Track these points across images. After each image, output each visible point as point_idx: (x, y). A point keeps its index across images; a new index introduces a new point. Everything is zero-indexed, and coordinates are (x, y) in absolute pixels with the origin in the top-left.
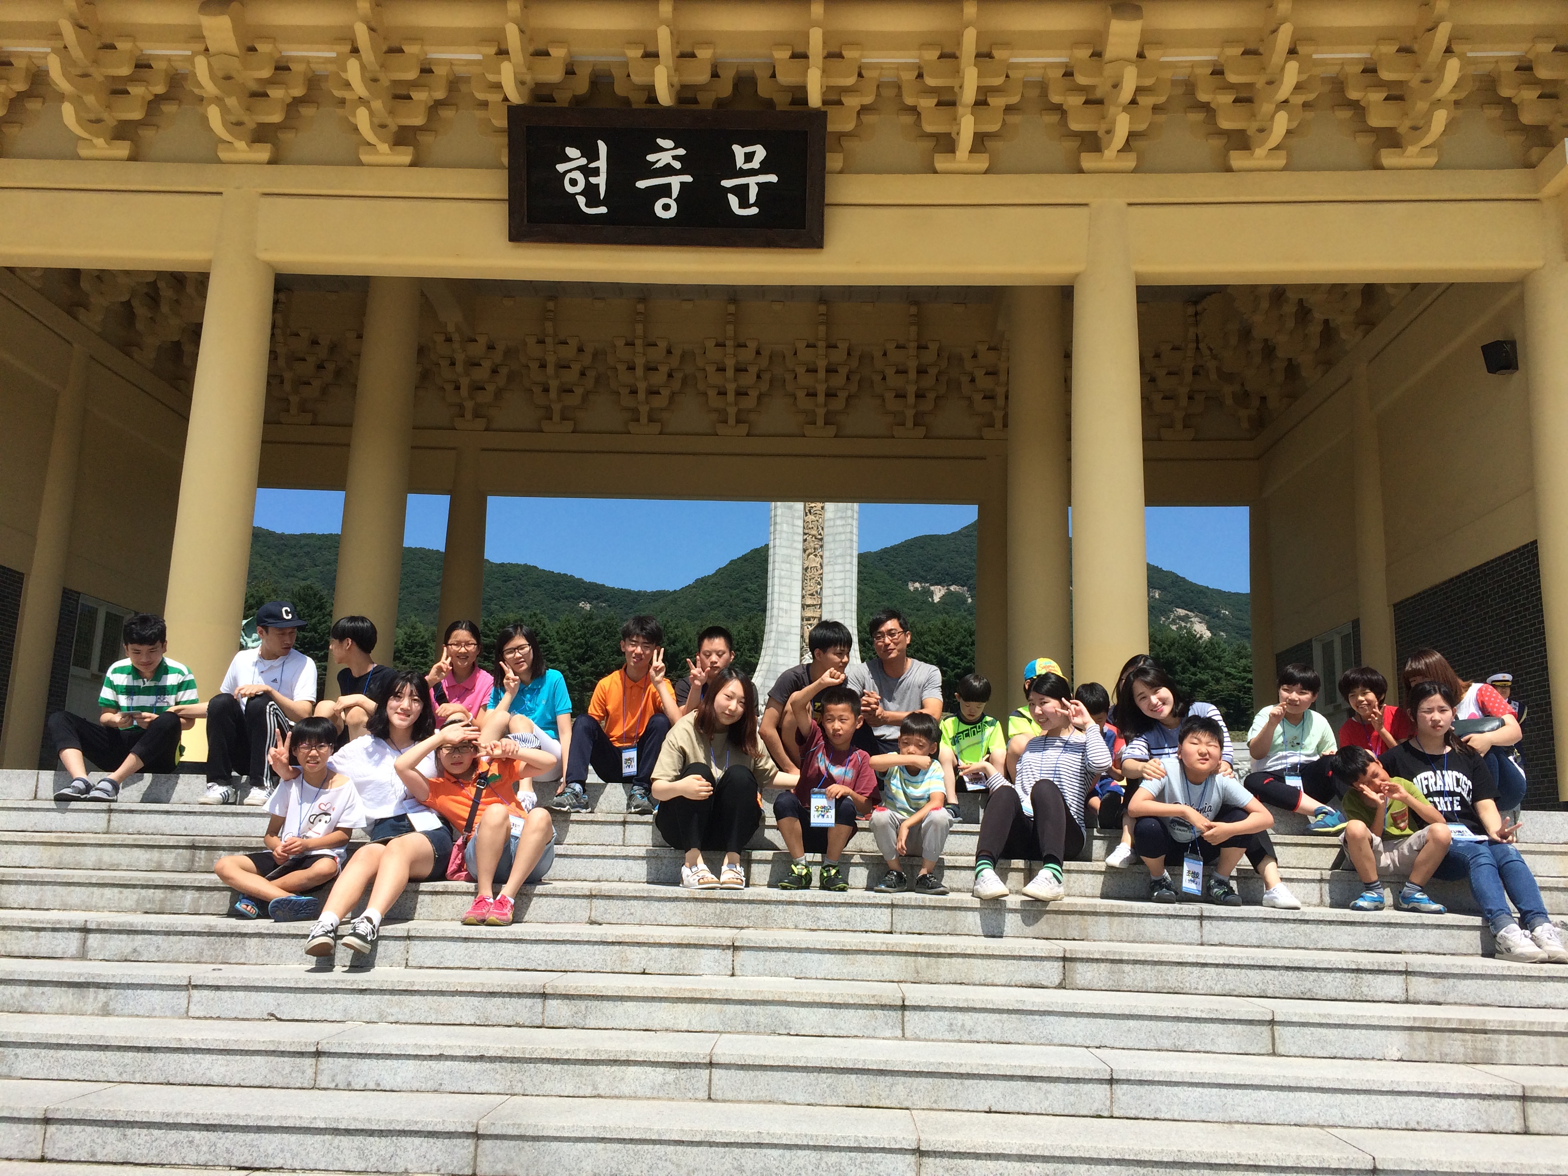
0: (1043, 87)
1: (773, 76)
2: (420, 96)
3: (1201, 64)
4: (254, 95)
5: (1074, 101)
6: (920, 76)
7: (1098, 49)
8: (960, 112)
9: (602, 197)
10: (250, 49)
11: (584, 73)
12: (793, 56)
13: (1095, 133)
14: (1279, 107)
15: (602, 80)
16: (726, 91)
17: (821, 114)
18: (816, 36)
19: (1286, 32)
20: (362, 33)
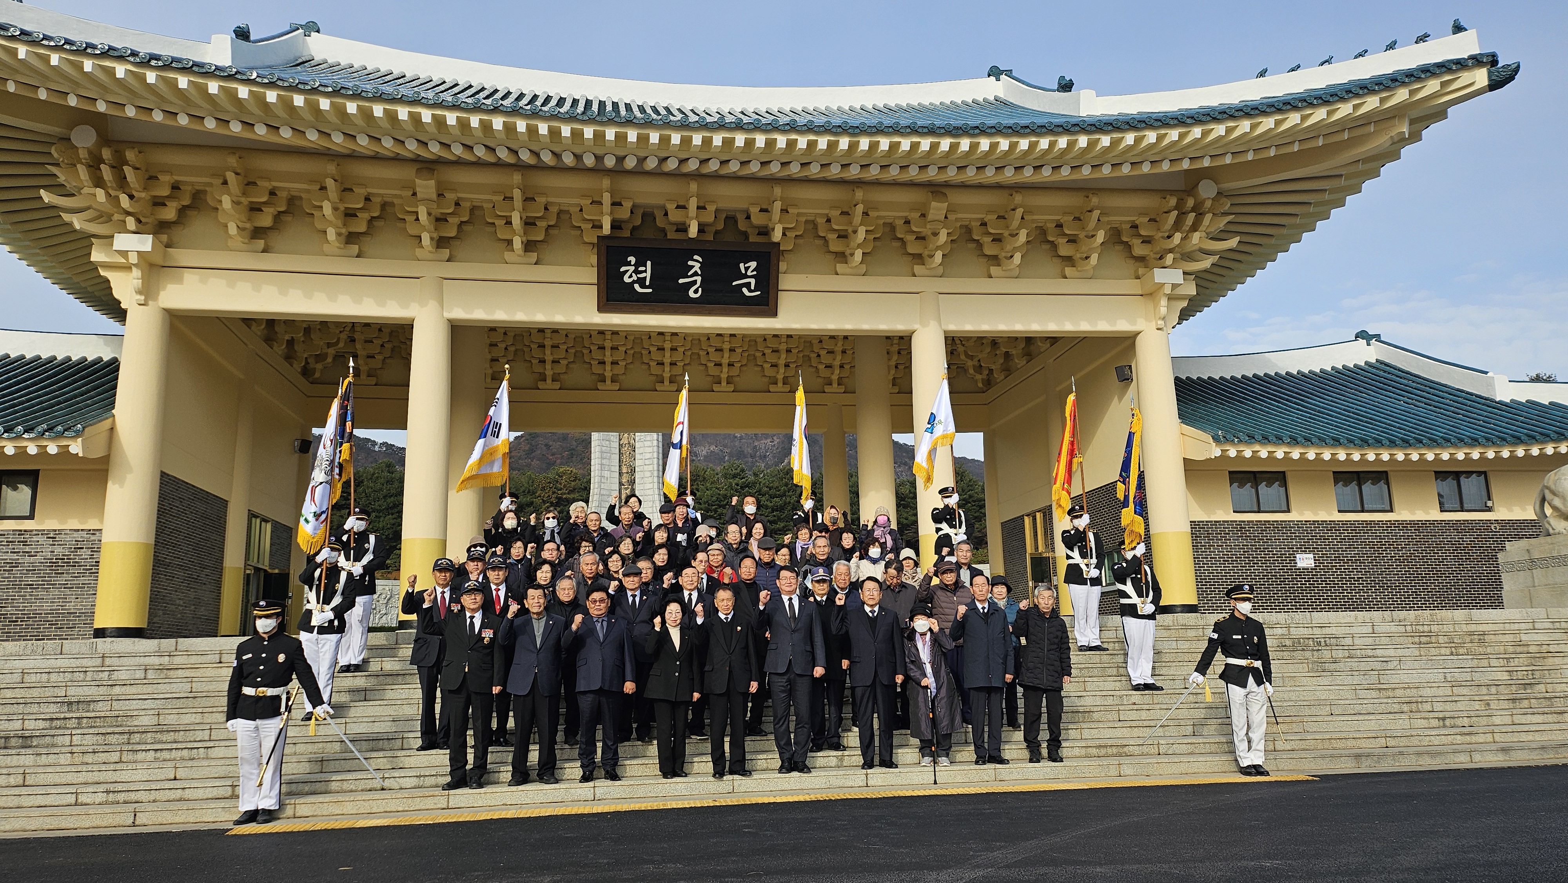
0: (892, 227)
1: (748, 217)
2: (542, 224)
3: (976, 219)
4: (438, 220)
5: (910, 238)
6: (829, 221)
7: (923, 212)
8: (853, 244)
9: (648, 283)
10: (440, 195)
11: (639, 213)
12: (761, 210)
13: (921, 254)
14: (1016, 249)
15: (648, 216)
16: (720, 226)
17: (778, 244)
18: (778, 206)
19: (1019, 212)
20: (517, 194)
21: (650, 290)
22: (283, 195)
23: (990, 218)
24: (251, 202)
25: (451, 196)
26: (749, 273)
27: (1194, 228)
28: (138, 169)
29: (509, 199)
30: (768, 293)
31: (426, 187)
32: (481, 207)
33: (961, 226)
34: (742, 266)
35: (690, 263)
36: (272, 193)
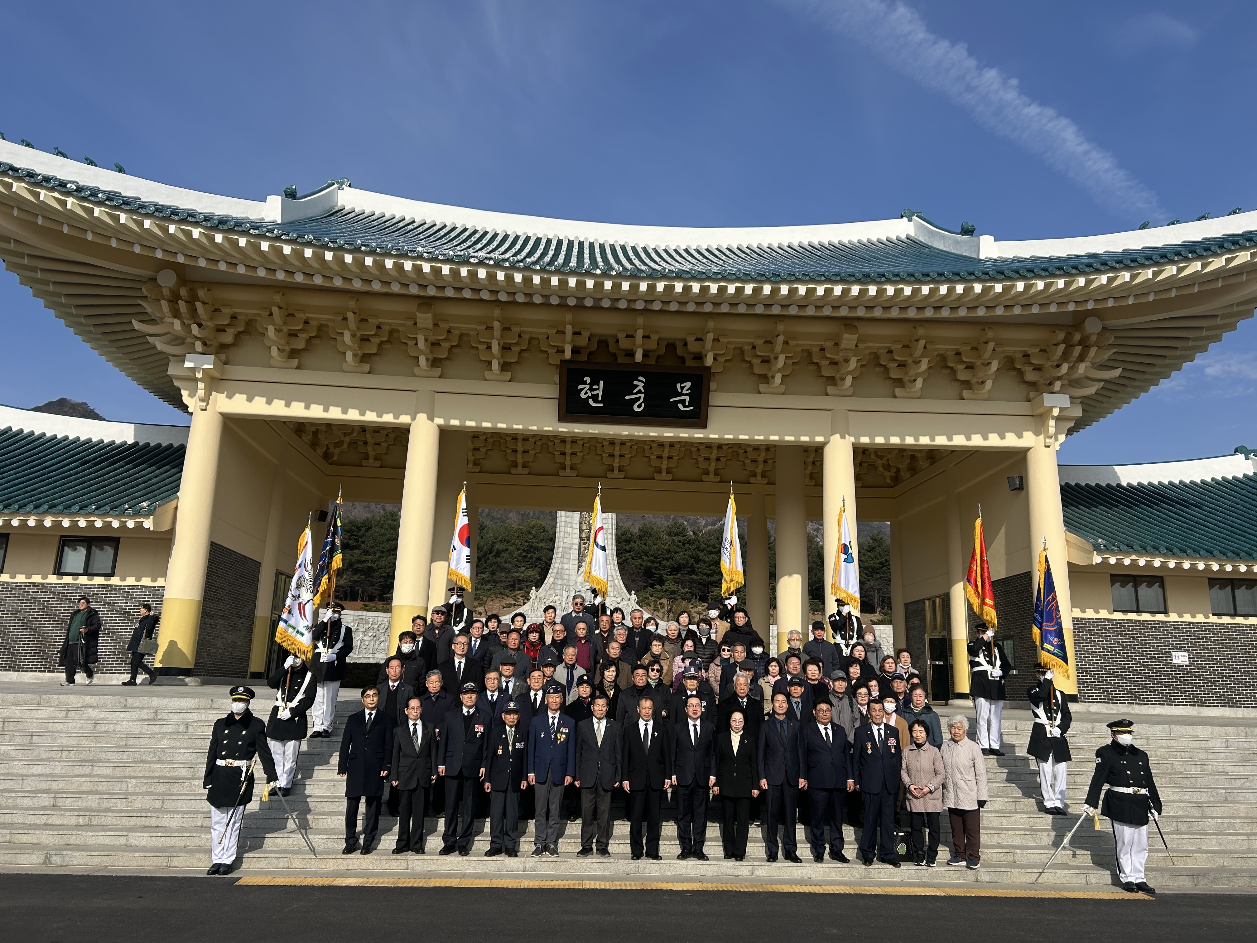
0: (809, 353)
1: (686, 345)
2: (516, 349)
3: (884, 348)
4: (433, 344)
5: (825, 363)
6: (754, 348)
7: (837, 342)
8: (773, 369)
9: (600, 399)
10: (436, 325)
11: (595, 341)
12: (697, 339)
13: (834, 377)
14: (919, 375)
15: (603, 343)
16: (662, 351)
17: (710, 368)
18: (710, 336)
19: (922, 343)
20: (496, 325)
21: (602, 405)
22: (314, 323)
23: (896, 347)
24: (290, 330)
25: (444, 326)
26: (684, 392)
27: (1081, 358)
28: (206, 303)
29: (490, 328)
30: (700, 408)
31: (425, 319)
32: (468, 335)
33: (870, 353)
34: (678, 385)
35: (635, 383)
36: (306, 322)
